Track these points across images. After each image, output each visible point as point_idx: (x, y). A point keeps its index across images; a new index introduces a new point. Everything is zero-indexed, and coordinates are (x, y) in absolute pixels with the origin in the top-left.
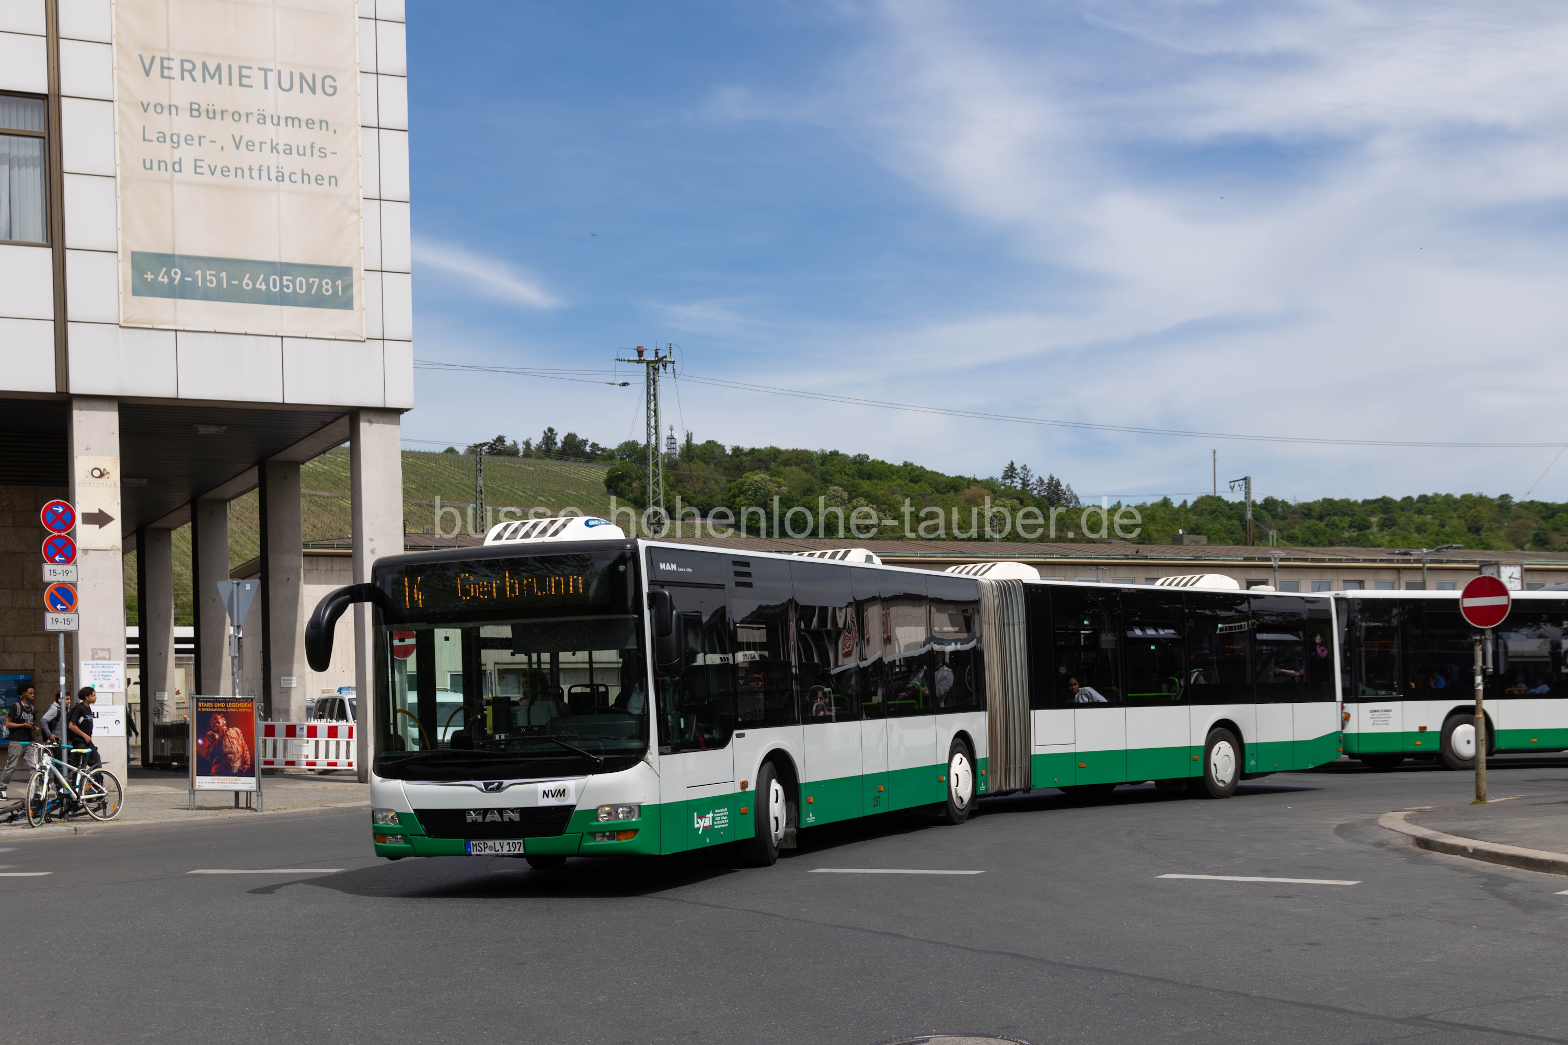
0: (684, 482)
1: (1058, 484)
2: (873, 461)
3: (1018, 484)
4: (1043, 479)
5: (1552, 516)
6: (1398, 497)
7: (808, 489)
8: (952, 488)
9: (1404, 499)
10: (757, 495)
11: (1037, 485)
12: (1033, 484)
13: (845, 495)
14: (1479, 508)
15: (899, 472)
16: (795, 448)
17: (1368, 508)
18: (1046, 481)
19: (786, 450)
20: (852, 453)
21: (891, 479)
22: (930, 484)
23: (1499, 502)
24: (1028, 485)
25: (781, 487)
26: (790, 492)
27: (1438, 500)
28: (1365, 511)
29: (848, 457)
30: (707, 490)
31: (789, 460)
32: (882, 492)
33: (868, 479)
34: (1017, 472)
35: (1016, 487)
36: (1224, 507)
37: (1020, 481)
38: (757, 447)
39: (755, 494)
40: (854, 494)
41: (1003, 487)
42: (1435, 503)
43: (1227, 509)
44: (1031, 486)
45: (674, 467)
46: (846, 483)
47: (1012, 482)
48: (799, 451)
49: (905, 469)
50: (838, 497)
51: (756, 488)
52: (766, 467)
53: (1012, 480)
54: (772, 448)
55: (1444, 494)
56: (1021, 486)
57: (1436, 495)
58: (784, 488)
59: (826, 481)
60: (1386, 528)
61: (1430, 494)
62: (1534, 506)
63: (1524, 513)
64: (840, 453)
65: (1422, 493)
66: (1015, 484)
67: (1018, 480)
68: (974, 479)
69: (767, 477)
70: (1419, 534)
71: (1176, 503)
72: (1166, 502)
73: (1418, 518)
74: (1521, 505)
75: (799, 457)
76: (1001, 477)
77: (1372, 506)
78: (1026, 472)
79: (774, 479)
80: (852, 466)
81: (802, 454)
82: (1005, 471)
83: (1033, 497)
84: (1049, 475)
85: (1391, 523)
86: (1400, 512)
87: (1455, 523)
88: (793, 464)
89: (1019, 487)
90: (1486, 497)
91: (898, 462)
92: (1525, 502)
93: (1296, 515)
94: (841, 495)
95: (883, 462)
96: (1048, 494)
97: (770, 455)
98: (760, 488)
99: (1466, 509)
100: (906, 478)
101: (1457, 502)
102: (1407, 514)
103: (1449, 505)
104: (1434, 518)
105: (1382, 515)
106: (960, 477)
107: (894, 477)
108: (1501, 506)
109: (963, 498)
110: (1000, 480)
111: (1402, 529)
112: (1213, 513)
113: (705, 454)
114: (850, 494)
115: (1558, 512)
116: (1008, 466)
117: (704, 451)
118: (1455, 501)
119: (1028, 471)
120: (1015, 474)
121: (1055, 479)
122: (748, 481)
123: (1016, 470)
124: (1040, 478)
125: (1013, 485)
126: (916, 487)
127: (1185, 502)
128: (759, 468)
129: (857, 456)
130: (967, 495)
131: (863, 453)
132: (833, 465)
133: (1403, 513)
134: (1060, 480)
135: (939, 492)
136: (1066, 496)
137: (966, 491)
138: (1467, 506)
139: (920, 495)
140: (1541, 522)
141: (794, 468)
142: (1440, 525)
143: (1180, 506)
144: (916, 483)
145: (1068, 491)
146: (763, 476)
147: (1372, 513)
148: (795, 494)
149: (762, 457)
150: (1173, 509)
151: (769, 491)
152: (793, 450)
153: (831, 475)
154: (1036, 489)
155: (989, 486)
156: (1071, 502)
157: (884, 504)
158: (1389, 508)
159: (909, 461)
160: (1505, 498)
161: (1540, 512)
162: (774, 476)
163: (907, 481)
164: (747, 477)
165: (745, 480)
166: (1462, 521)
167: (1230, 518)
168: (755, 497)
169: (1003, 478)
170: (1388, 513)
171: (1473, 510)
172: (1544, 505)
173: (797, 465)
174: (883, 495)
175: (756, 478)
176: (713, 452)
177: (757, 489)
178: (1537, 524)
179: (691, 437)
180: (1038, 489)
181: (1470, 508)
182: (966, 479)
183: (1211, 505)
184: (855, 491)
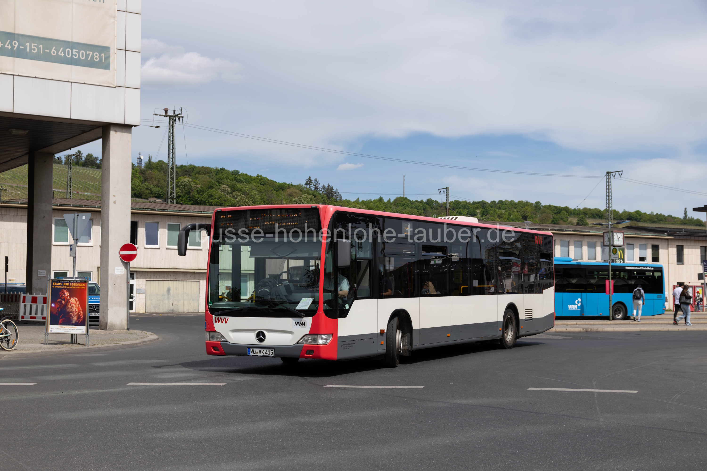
0: (148, 180)
1: (332, 188)
2: (242, 174)
3: (312, 187)
4: (325, 186)
5: (559, 212)
6: (489, 202)
7: (210, 187)
8: (280, 188)
9: (492, 202)
10: (185, 188)
11: (322, 188)
12: (320, 188)
13: (229, 190)
14: (526, 207)
15: (255, 180)
16: (203, 166)
17: (476, 206)
18: (326, 187)
19: (198, 167)
20: (231, 169)
21: (251, 183)
22: (270, 186)
23: (535, 205)
24: (318, 189)
25: (197, 185)
26: (202, 187)
27: (507, 203)
28: (474, 207)
29: (229, 171)
30: (159, 185)
31: (200, 171)
32: (247, 189)
33: (240, 182)
34: (312, 182)
35: (311, 189)
36: (408, 202)
37: (314, 186)
38: (184, 165)
39: (184, 187)
40: (233, 189)
41: (305, 189)
42: (506, 204)
43: (410, 204)
44: (319, 189)
45: (143, 172)
46: (229, 183)
47: (310, 187)
48: (205, 167)
49: (258, 178)
50: (226, 190)
51: (185, 184)
52: (189, 175)
53: (309, 186)
54: (191, 165)
55: (510, 200)
56: (314, 189)
57: (506, 201)
58: (199, 185)
59: (219, 183)
60: (484, 216)
61: (503, 200)
62: (551, 207)
63: (547, 210)
64: (225, 169)
65: (500, 199)
66: (311, 188)
67: (312, 186)
68: (291, 184)
69: (190, 179)
70: (499, 219)
71: (386, 200)
72: (381, 199)
73: (498, 211)
74: (545, 207)
75: (205, 170)
76: (304, 184)
77: (477, 204)
78: (316, 182)
79: (194, 180)
80: (232, 176)
81: (207, 169)
82: (307, 181)
83: (320, 194)
84: (328, 184)
85: (487, 213)
86: (490, 208)
87: (515, 214)
88: (202, 174)
89: (313, 189)
90: (529, 202)
91: (254, 174)
92: (546, 205)
93: (442, 208)
94: (227, 189)
95: (246, 175)
96: (327, 193)
97: (190, 169)
98: (187, 185)
99: (520, 208)
100: (258, 182)
101: (516, 204)
102: (494, 209)
103: (513, 206)
104: (506, 212)
105: (482, 209)
106: (284, 183)
107: (252, 182)
108: (535, 207)
109: (287, 194)
110: (304, 185)
111: (492, 216)
112: (403, 206)
113: (158, 167)
114: (232, 189)
115: (562, 211)
116: (308, 179)
117: (157, 166)
118: (515, 204)
119: (318, 182)
120: (311, 183)
121: (330, 186)
122: (181, 181)
123: (312, 181)
124: (323, 185)
125: (310, 188)
126: (264, 187)
127: (390, 199)
128: (186, 175)
129: (233, 171)
130: (288, 192)
131: (237, 170)
132: (222, 175)
133: (492, 208)
134: (333, 187)
135: (275, 190)
136: (336, 195)
137: (288, 190)
138: (521, 206)
139: (266, 191)
140: (554, 215)
141: (203, 175)
142: (508, 215)
143: (387, 201)
144: (263, 185)
145: (337, 192)
146: (188, 179)
147: (478, 208)
148: (204, 188)
149: (187, 169)
150: (384, 203)
151: (191, 186)
152: (202, 167)
153: (222, 180)
154: (321, 190)
155: (298, 187)
156: (338, 198)
157: (248, 195)
158: (485, 206)
159: (260, 174)
160: (538, 203)
161: (553, 210)
162: (194, 179)
163: (259, 184)
164: (180, 179)
165: (179, 180)
166: (519, 213)
167: (412, 208)
168: (184, 189)
169: (306, 185)
170: (484, 208)
171: (524, 208)
172: (555, 207)
173: (204, 174)
174: (248, 190)
175: (186, 179)
176: (162, 166)
177: (185, 186)
178: (553, 216)
179: (151, 158)
180: (322, 190)
181: (522, 208)
182: (287, 184)
183: (402, 201)
184: (233, 188)
